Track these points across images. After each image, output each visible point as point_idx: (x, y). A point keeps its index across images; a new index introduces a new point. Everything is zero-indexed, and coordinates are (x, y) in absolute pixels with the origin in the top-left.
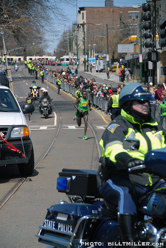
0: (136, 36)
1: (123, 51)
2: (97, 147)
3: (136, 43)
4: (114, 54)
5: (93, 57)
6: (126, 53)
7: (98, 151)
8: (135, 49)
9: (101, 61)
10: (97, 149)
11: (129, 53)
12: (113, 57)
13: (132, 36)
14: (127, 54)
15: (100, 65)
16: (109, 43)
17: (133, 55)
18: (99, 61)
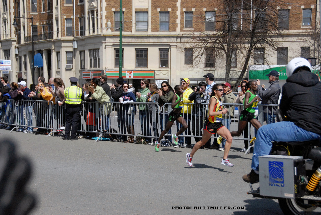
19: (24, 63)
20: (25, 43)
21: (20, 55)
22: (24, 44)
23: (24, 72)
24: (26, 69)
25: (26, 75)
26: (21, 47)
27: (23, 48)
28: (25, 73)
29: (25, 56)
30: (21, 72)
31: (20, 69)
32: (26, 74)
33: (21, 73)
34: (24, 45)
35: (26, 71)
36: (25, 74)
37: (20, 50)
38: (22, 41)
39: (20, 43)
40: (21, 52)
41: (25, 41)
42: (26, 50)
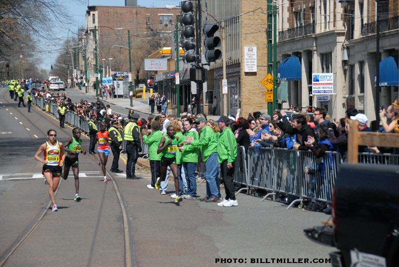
0: (170, 48)
1: (152, 68)
2: (119, 203)
3: (170, 57)
4: (138, 72)
5: (109, 76)
6: (156, 72)
7: (121, 207)
8: (169, 66)
9: (121, 83)
10: (120, 205)
11: (160, 71)
12: (138, 77)
13: (165, 48)
14: (158, 73)
15: (118, 87)
16: (132, 57)
17: (166, 73)
18: (117, 82)
19: (358, 79)
20: (361, 37)
21: (351, 63)
22: (360, 39)
23: (359, 97)
24: (362, 90)
25: (364, 103)
26: (354, 46)
27: (358, 48)
28: (362, 98)
29: (362, 64)
30: (353, 96)
31: (352, 90)
32: (364, 100)
33: (354, 98)
34: (361, 41)
35: (362, 94)
36: (360, 101)
37: (352, 52)
38: (357, 35)
39: (352, 38)
40: (354, 55)
41: (362, 33)
42: (364, 51)
